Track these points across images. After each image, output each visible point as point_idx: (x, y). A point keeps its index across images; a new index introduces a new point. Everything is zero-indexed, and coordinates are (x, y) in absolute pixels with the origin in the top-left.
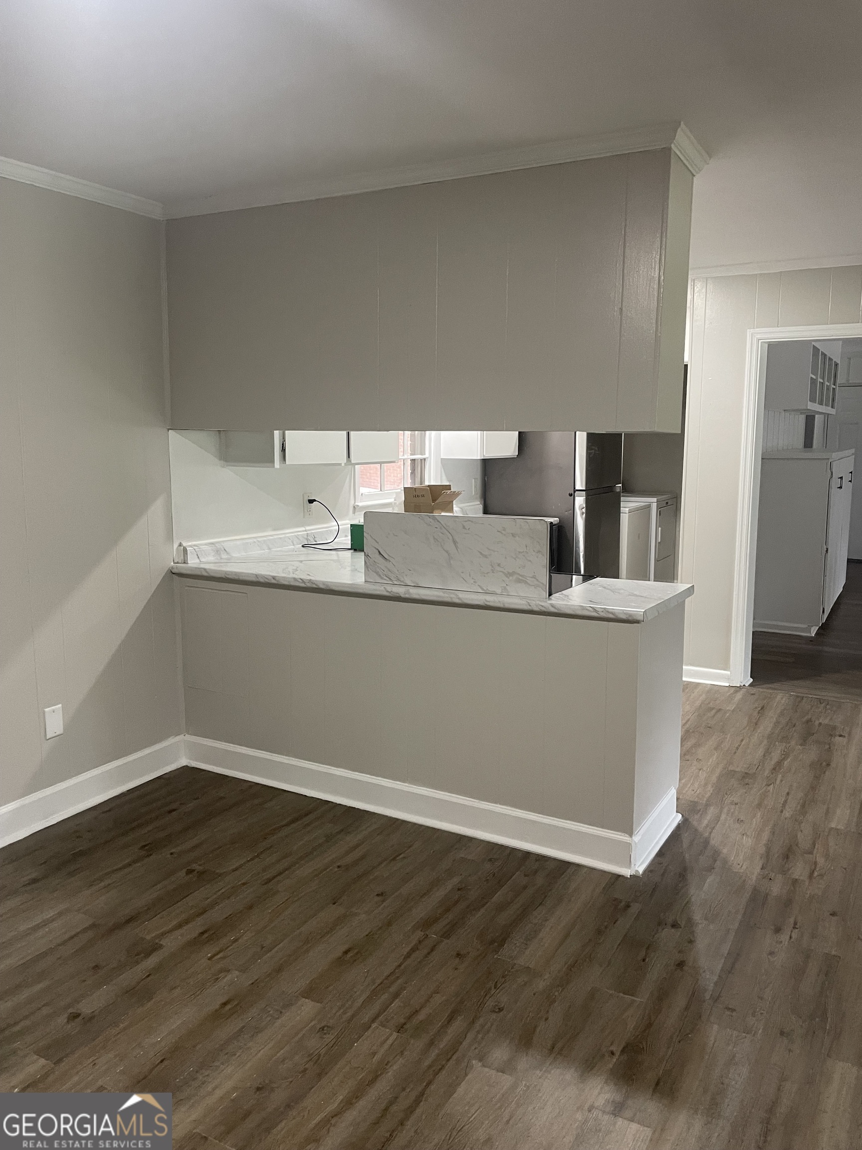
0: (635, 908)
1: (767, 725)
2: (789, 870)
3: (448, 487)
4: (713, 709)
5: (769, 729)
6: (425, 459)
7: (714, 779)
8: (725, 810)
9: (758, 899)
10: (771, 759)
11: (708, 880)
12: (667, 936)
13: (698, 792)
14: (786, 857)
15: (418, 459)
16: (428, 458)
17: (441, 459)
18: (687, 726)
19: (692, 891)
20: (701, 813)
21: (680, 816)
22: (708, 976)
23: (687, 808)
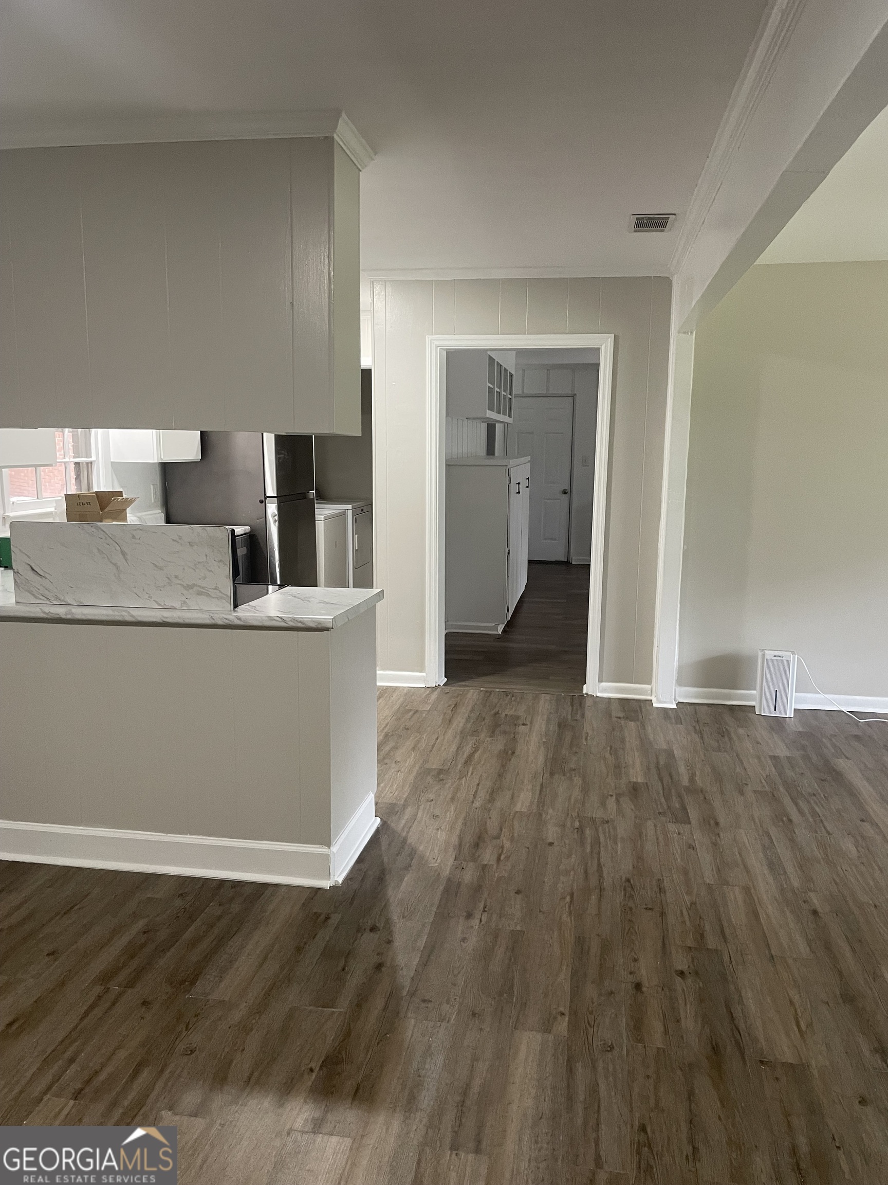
0: (335, 919)
1: (459, 722)
2: (479, 856)
3: (120, 494)
4: (411, 710)
5: (461, 725)
6: (91, 463)
7: (411, 778)
8: (422, 807)
9: (451, 888)
10: (463, 754)
11: (406, 879)
12: (368, 941)
13: (396, 794)
14: (477, 845)
15: (83, 463)
16: (95, 461)
17: (111, 462)
18: (386, 730)
19: (390, 892)
20: (399, 813)
21: (379, 820)
22: (405, 973)
23: (386, 811)
